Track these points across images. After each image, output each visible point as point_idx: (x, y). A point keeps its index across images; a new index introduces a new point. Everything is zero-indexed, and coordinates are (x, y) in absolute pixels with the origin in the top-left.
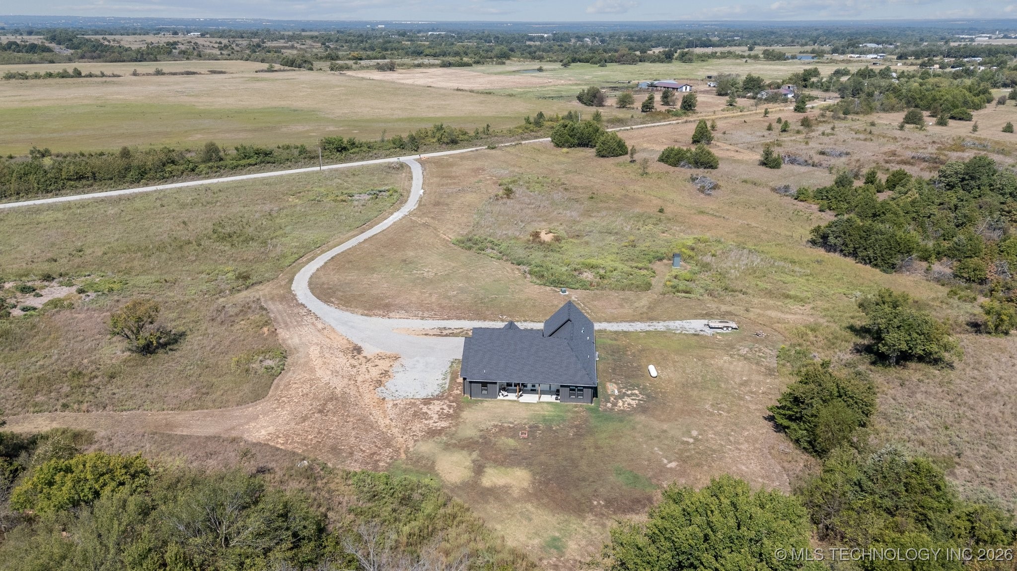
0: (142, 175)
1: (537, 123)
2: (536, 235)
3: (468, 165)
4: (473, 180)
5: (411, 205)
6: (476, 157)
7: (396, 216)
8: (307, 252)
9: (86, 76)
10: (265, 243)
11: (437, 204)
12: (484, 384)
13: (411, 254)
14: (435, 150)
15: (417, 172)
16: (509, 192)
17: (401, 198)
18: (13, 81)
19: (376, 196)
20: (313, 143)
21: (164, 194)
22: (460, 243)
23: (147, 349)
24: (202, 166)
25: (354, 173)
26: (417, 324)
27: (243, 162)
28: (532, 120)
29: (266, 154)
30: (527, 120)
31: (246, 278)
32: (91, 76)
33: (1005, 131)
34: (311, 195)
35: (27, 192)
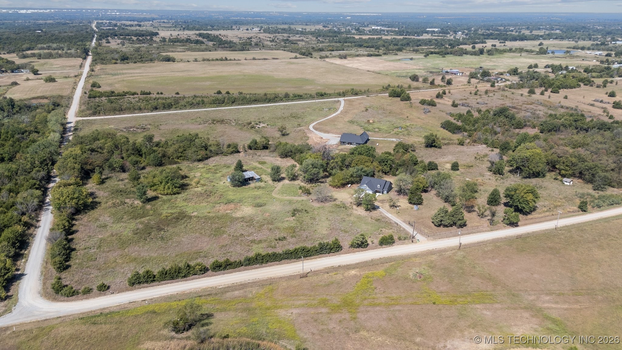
0: (270, 101)
1: (386, 89)
2: (369, 121)
3: (359, 101)
4: (358, 106)
5: (339, 112)
6: (363, 99)
7: (334, 115)
8: (313, 121)
9: (229, 60)
10: (302, 119)
11: (346, 112)
12: (344, 142)
13: (336, 123)
14: (350, 97)
15: (343, 103)
16: (367, 110)
17: (336, 110)
18: (205, 62)
19: (330, 109)
20: (313, 93)
21: (276, 106)
22: (348, 121)
23: (283, 135)
24: (284, 99)
25: (324, 103)
26: (335, 135)
27: (294, 98)
28: (385, 87)
29: (301, 96)
30: (383, 87)
31: (300, 125)
32: (230, 60)
33: (564, 98)
34: (313, 108)
35: (244, 104)
